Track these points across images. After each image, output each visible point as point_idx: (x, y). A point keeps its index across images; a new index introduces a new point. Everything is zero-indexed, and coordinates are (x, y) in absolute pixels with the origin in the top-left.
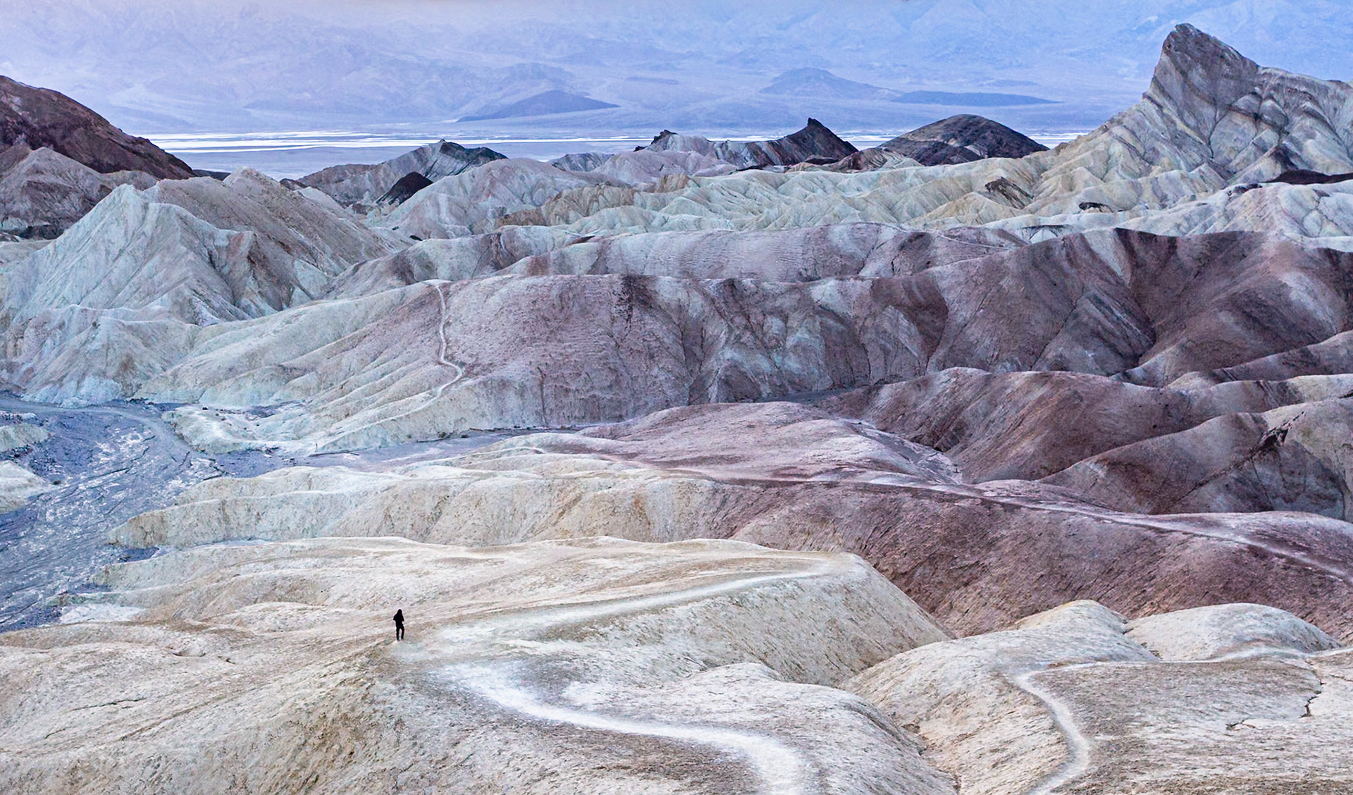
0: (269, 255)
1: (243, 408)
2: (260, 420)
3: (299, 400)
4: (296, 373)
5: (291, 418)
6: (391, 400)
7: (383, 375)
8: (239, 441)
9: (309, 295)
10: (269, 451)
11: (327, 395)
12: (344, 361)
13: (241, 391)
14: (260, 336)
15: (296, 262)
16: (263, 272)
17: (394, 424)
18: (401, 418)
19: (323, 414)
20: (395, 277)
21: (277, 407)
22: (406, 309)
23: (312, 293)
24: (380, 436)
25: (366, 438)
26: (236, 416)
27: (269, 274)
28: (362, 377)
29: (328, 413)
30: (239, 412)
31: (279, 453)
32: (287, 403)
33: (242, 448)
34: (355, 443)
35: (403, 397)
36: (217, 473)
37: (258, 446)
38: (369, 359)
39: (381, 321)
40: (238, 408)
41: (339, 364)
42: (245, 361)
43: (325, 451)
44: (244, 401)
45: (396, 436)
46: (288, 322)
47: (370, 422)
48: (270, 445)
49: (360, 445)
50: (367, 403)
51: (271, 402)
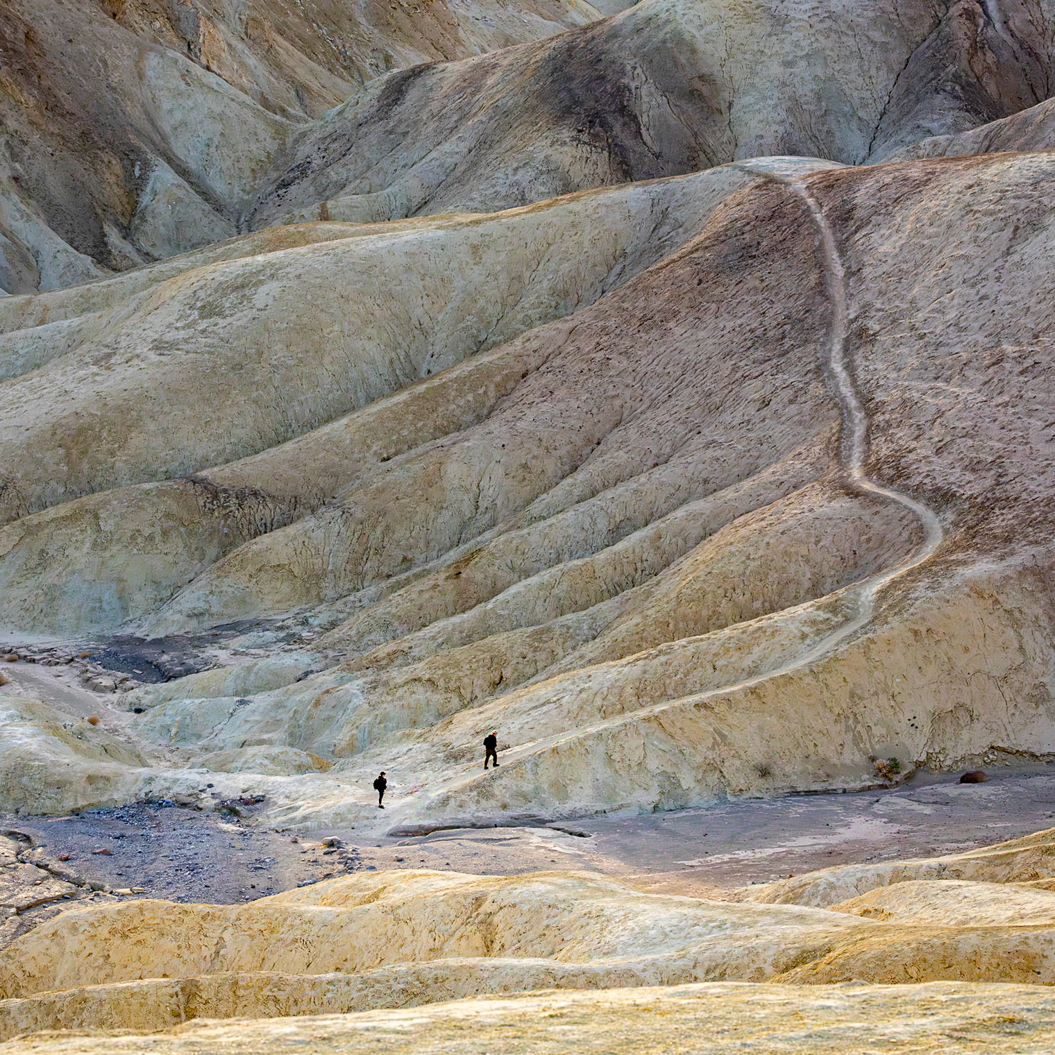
0: (46, 30)
1: (64, 643)
2: (143, 692)
3: (285, 617)
4: (266, 512)
5: (267, 687)
6: (670, 629)
7: (616, 533)
8: (108, 767)
9: (206, 195)
10: (230, 810)
11: (399, 602)
12: (453, 470)
13: (49, 578)
14: (104, 361)
15: (152, 62)
16: (29, 99)
17: (705, 724)
18: (728, 700)
19: (398, 675)
20: (566, 134)
21: (199, 642)
22: (683, 271)
23: (219, 186)
24: (653, 764)
25: (603, 773)
26: (38, 671)
27: (52, 106)
28: (535, 536)
29: (421, 669)
30: (50, 658)
31: (271, 818)
32: (237, 628)
33: (120, 795)
34: (561, 790)
35: (717, 622)
36: (57, 888)
37: (181, 790)
38: (551, 466)
39: (583, 315)
40: (39, 640)
41: (432, 480)
42: (52, 457)
43: (447, 816)
44: (66, 613)
45: (712, 767)
46: (209, 311)
47: (604, 713)
48: (232, 785)
49: (582, 799)
50: (573, 639)
51: (172, 622)
